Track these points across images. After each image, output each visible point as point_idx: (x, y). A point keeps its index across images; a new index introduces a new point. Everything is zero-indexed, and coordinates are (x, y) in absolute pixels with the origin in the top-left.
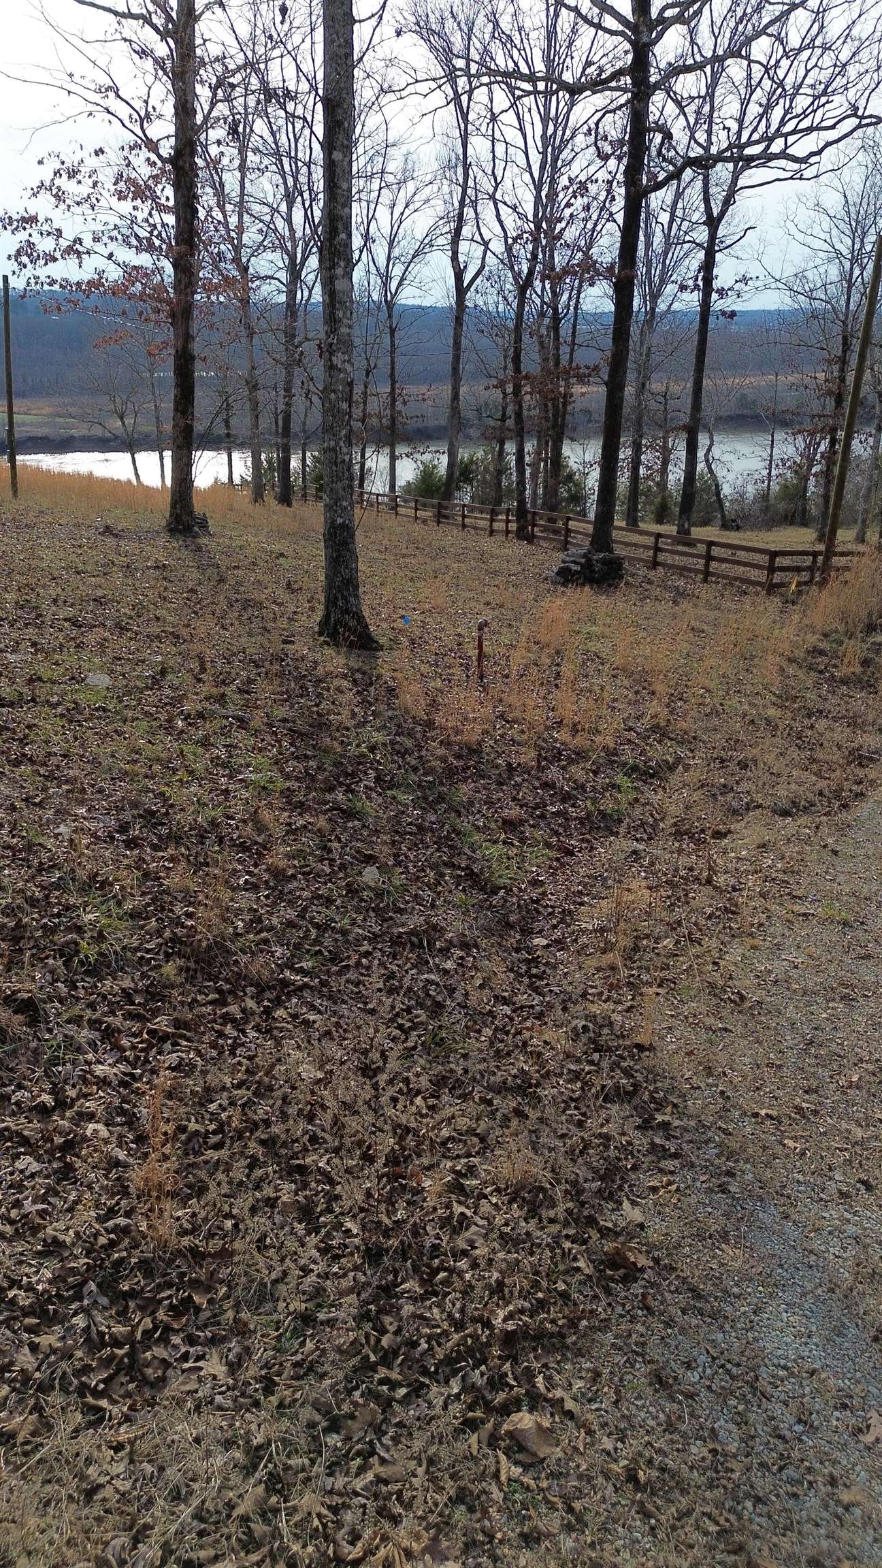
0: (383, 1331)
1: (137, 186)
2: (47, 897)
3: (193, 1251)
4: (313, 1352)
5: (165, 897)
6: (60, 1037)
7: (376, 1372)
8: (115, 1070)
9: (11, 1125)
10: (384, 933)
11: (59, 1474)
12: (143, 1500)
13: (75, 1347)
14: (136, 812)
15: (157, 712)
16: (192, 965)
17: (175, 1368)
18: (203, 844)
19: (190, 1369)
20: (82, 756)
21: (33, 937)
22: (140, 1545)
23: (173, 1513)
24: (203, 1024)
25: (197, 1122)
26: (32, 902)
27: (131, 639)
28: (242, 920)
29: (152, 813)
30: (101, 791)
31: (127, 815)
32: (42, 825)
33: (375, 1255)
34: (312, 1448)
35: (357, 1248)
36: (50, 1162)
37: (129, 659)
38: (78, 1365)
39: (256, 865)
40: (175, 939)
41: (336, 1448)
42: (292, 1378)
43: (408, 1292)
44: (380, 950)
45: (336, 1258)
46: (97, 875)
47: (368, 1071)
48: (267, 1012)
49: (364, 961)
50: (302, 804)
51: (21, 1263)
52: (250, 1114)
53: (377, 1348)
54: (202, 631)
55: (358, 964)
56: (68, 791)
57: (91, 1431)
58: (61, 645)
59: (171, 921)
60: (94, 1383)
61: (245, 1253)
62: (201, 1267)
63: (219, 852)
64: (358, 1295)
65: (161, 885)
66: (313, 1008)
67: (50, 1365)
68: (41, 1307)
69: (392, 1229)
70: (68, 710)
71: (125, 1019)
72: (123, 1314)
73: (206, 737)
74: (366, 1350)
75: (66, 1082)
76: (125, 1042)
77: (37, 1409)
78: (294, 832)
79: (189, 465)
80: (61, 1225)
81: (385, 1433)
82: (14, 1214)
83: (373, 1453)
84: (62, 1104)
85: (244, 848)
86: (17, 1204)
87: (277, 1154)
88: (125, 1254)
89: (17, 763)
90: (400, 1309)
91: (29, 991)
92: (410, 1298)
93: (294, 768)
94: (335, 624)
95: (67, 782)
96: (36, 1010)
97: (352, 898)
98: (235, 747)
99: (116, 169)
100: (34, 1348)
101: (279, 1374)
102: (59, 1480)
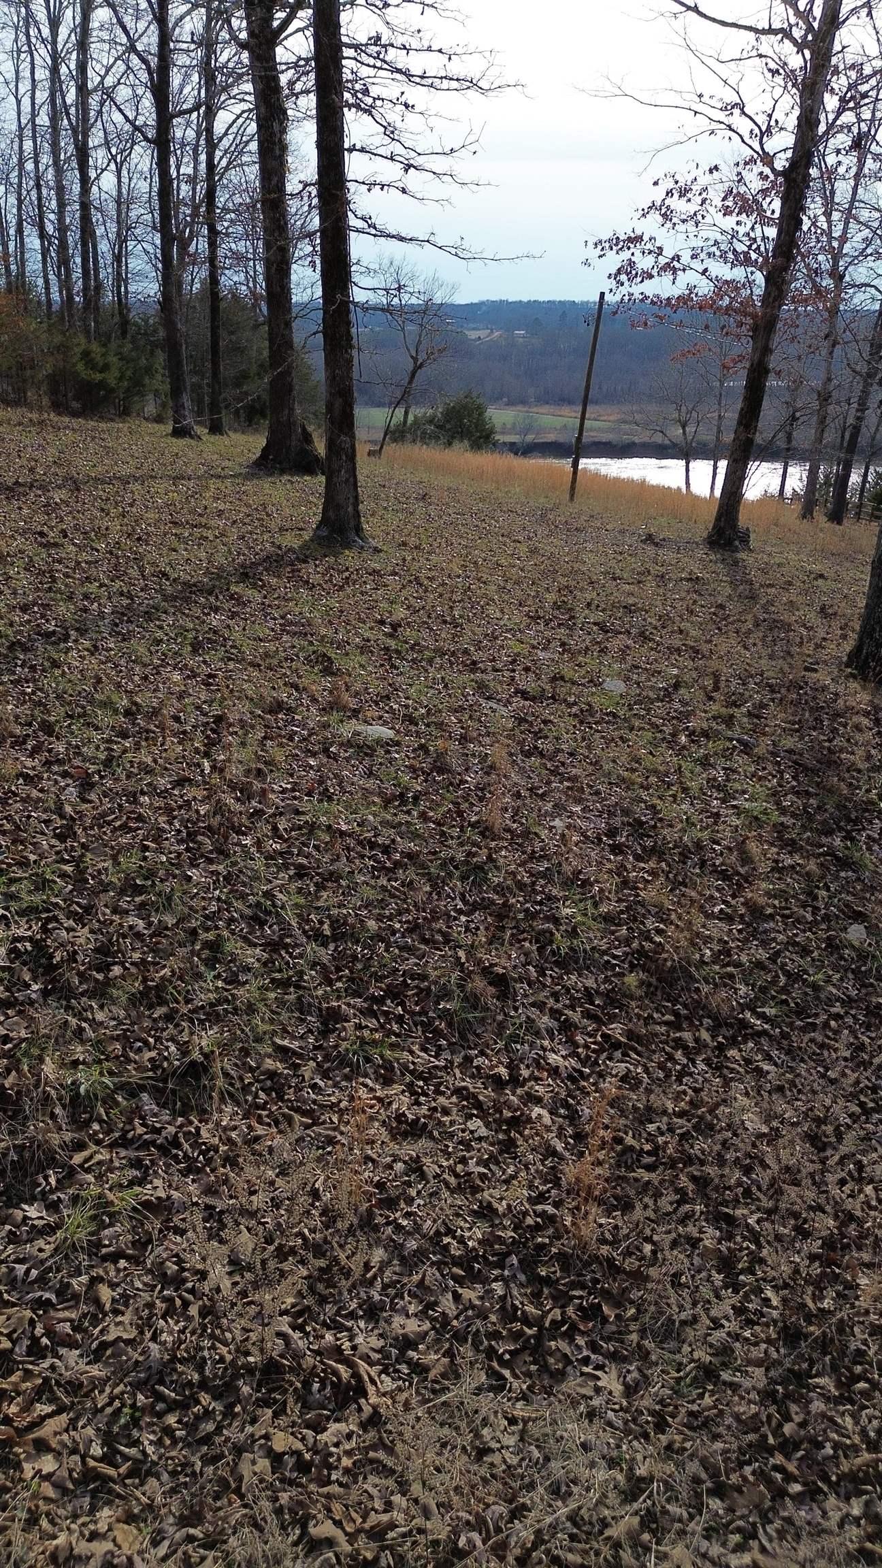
0: (788, 1418)
1: (745, 200)
2: (534, 883)
3: (610, 1261)
4: (710, 1409)
5: (639, 908)
6: (523, 1018)
7: (772, 1456)
8: (567, 1063)
9: (470, 1086)
10: (861, 1000)
11: (459, 1423)
12: (527, 1480)
13: (490, 1310)
14: (626, 819)
15: (663, 725)
16: (653, 981)
17: (575, 1367)
18: (685, 863)
19: (588, 1374)
20: (587, 757)
21: (515, 918)
22: (516, 1521)
23: (550, 1506)
24: (654, 1042)
25: (634, 1137)
26: (521, 886)
27: (652, 649)
28: (711, 949)
29: (641, 824)
30: (598, 793)
31: (617, 821)
32: (542, 815)
33: (792, 1336)
34: (693, 1503)
35: (775, 1322)
36: (496, 1132)
37: (646, 669)
38: (491, 1328)
39: (734, 896)
40: (641, 952)
41: (717, 1514)
42: (684, 1425)
43: (821, 1388)
44: (854, 1017)
45: (750, 1323)
46: (580, 872)
47: (816, 1142)
48: (721, 1048)
49: (833, 1023)
50: (793, 841)
51: (458, 1215)
52: (687, 1146)
53: (777, 1431)
54: (723, 650)
55: (826, 1025)
56: (568, 788)
57: (491, 1395)
58: (587, 648)
59: (641, 933)
60: (501, 1351)
61: (659, 1282)
62: (615, 1280)
63: (698, 875)
64: (767, 1370)
65: (638, 895)
66: (769, 1058)
67: (467, 1318)
68: (468, 1262)
69: (816, 1316)
70: (582, 711)
71: (583, 1017)
72: (536, 1297)
73: (706, 757)
74: (765, 1429)
75: (521, 1060)
76: (579, 1038)
77: (449, 1353)
78: (780, 870)
79: (742, 478)
80: (497, 1194)
81: (771, 1522)
82: (459, 1168)
83: (754, 1536)
84: (515, 1081)
85: (724, 876)
86: (463, 1161)
87: (706, 1195)
88: (547, 1241)
89: (528, 754)
90: (810, 1401)
91: (504, 968)
92: (822, 1395)
93: (793, 803)
94: (867, 658)
95: (569, 779)
96: (507, 986)
97: (832, 954)
98: (734, 771)
99: (727, 185)
100: (457, 1297)
101: (673, 1416)
102: (457, 1428)
